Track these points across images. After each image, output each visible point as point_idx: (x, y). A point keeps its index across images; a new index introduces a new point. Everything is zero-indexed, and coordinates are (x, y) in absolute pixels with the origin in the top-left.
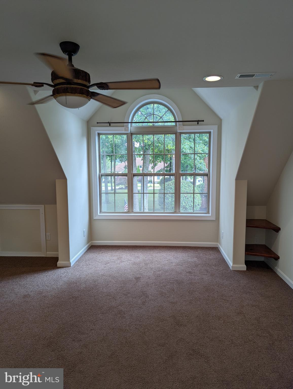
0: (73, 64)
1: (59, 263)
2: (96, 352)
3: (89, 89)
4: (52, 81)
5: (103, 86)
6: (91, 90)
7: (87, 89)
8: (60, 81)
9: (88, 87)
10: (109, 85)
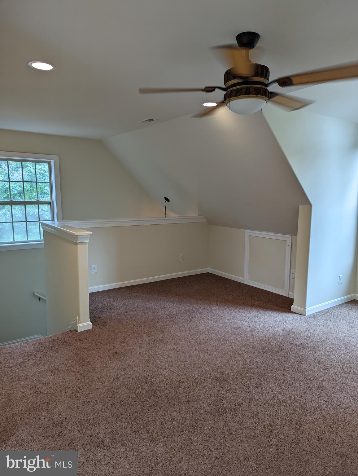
0: (249, 59)
1: (294, 307)
2: (255, 412)
3: (267, 88)
4: (225, 84)
5: (285, 82)
6: (270, 89)
7: (266, 88)
8: (235, 81)
9: (267, 85)
10: (293, 79)
